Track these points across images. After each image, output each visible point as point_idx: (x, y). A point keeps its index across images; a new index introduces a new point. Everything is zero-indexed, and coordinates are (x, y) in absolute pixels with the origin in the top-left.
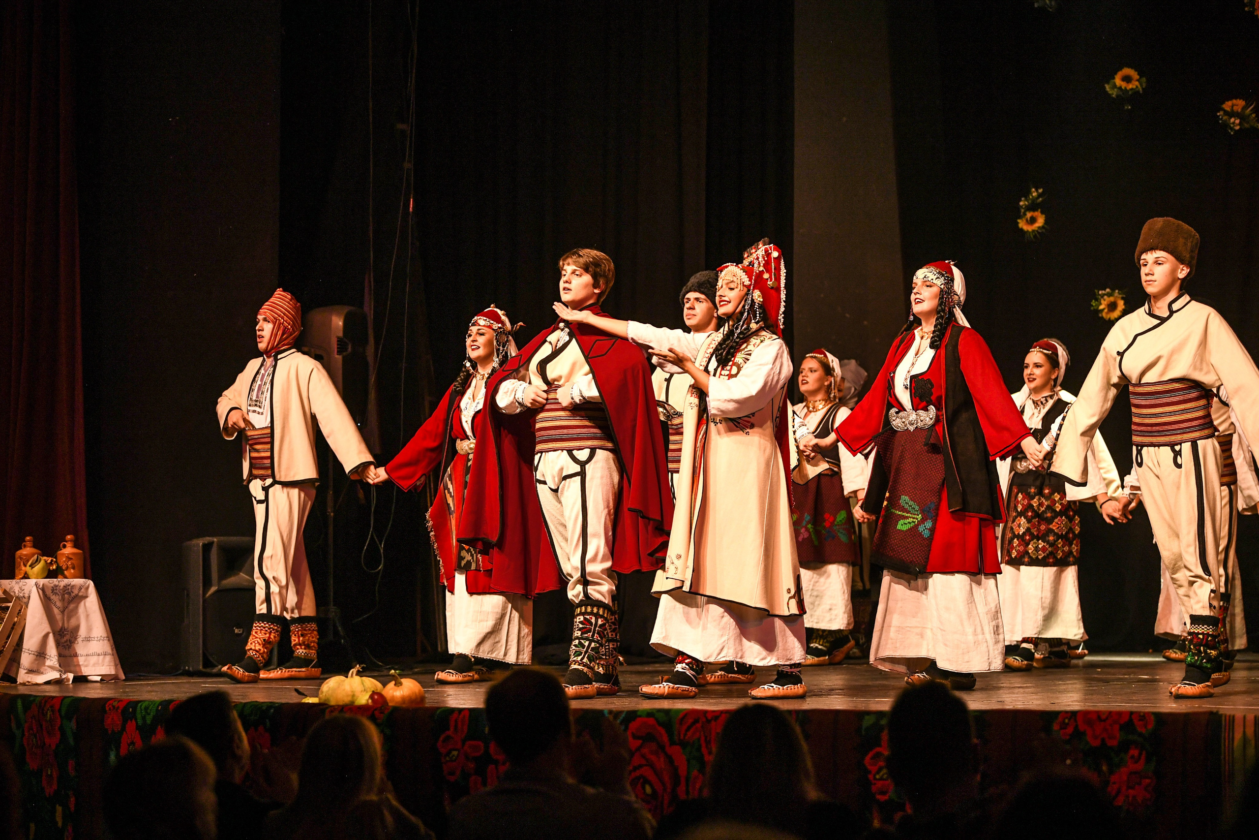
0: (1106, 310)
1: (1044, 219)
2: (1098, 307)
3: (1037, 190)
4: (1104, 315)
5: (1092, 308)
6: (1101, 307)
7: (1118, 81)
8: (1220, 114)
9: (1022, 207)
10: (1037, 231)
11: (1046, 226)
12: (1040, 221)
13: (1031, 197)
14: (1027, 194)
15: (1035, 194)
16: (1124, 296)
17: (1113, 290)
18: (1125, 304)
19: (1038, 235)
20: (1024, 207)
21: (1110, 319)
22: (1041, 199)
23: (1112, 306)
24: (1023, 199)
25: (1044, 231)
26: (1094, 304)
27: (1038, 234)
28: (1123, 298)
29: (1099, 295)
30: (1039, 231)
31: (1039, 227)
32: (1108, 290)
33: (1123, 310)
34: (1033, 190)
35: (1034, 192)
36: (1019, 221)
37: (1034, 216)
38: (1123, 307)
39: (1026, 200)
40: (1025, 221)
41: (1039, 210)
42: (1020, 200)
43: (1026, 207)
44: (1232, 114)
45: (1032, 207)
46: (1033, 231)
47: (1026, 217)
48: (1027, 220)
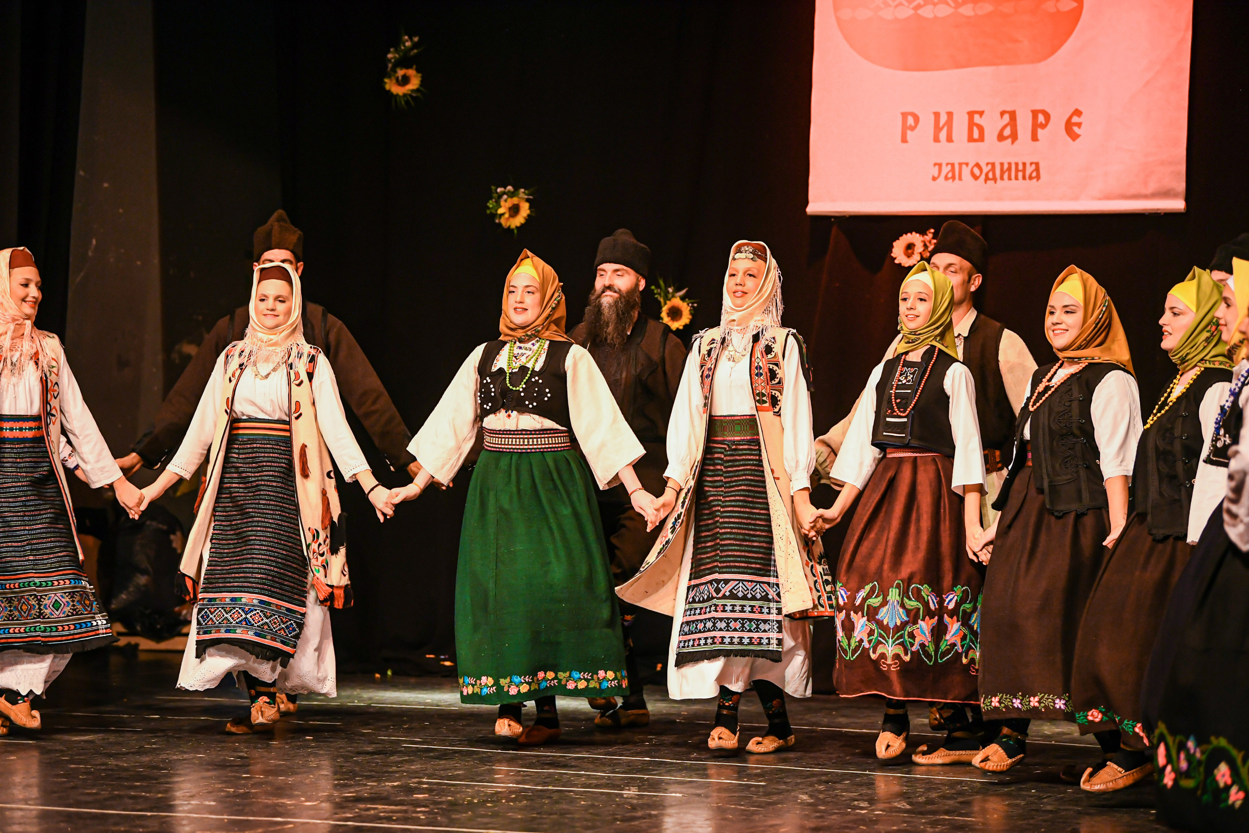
0: (507, 215)
1: (420, 79)
2: (496, 210)
3: (411, 39)
4: (503, 221)
5: (488, 212)
6: (500, 211)
9: (390, 61)
10: (410, 95)
11: (422, 89)
12: (415, 83)
13: (403, 48)
14: (396, 43)
15: (408, 44)
16: (531, 197)
17: (516, 189)
18: (530, 208)
19: (412, 102)
20: (393, 60)
21: (509, 227)
22: (415, 51)
23: (515, 210)
24: (392, 50)
25: (419, 94)
26: (491, 206)
27: (412, 99)
28: (527, 200)
29: (497, 192)
30: (414, 95)
31: (413, 91)
32: (510, 188)
33: (528, 216)
34: (406, 37)
35: (407, 41)
36: (386, 80)
37: (407, 74)
38: (528, 212)
39: (397, 51)
40: (394, 81)
41: (414, 67)
42: (389, 52)
43: (395, 61)
45: (404, 62)
46: (405, 95)
47: (397, 75)
48: (397, 79)
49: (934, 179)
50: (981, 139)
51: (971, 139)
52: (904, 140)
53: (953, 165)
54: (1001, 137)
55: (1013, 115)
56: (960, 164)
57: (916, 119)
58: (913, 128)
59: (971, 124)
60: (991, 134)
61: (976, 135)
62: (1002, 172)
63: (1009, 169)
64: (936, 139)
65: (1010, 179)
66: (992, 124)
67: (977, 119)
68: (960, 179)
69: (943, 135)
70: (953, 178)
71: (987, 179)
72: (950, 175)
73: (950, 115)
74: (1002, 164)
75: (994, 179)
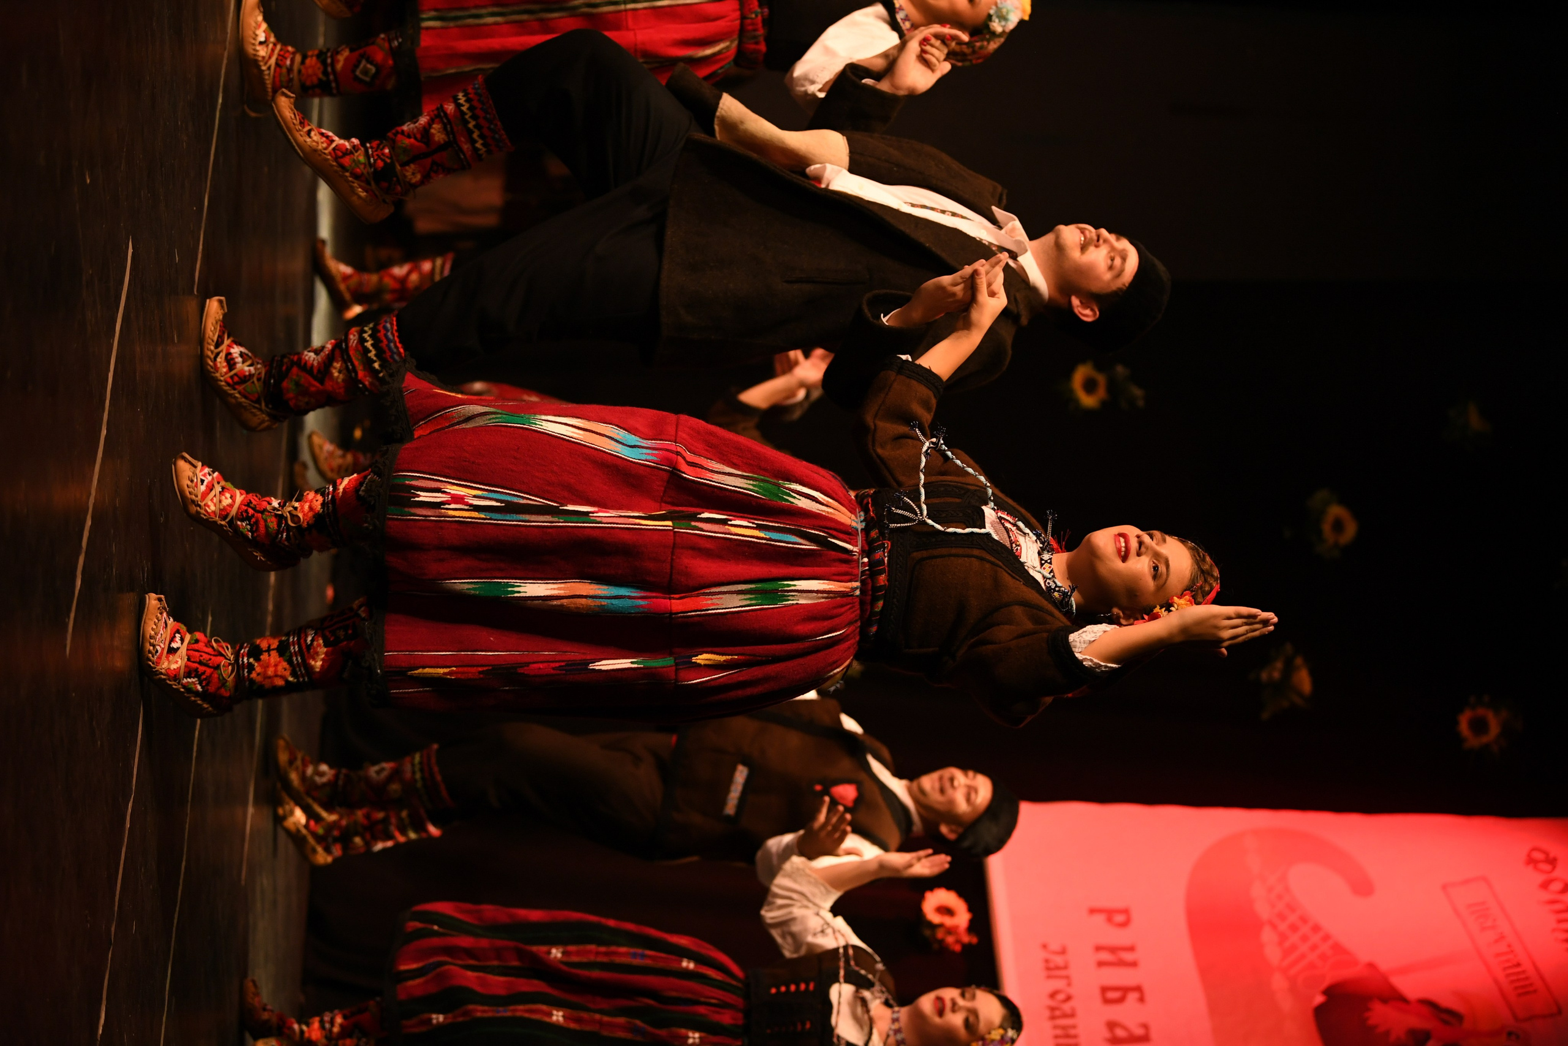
1: (1092, 408)
7: (1336, 511)
8: (1289, 648)
9: (1115, 369)
10: (1071, 395)
11: (1081, 411)
12: (1088, 401)
13: (1131, 386)
14: (1135, 379)
15: (1135, 393)
20: (1116, 372)
22: (1127, 403)
24: (1128, 371)
27: (1070, 399)
30: (1072, 401)
31: (1076, 401)
34: (1142, 392)
36: (1089, 364)
37: (1098, 391)
39: (1127, 378)
40: (1090, 374)
41: (1108, 400)
42: (1126, 368)
43: (1115, 376)
44: (1289, 670)
45: (1113, 387)
46: (1071, 391)
47: (1098, 377)
48: (1092, 378)
49: (1045, 946)
50: (1107, 1001)
51: (1104, 990)
52: (1093, 911)
53: (1066, 967)
54: (1111, 1025)
55: (1145, 1038)
56: (1067, 977)
57: (1125, 924)
58: (1109, 920)
59: (1125, 990)
60: (1115, 1012)
61: (1111, 995)
62: (1064, 1028)
63: (1067, 1036)
64: (1098, 949)
65: (1056, 1037)
66: (1129, 1014)
67: (1132, 997)
68: (1049, 977)
69: (1105, 956)
70: (1048, 969)
71: (1052, 1009)
72: (1052, 965)
73: (1134, 964)
74: (1074, 1027)
75: (1053, 1018)
